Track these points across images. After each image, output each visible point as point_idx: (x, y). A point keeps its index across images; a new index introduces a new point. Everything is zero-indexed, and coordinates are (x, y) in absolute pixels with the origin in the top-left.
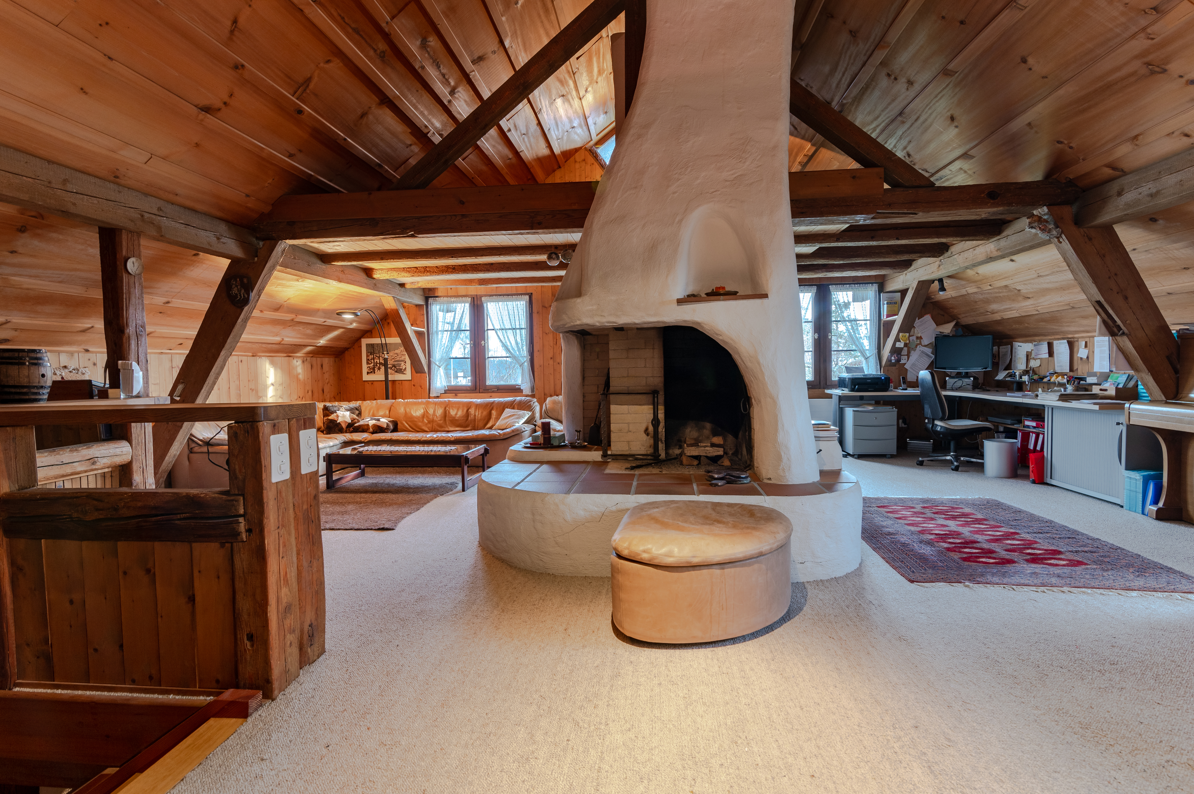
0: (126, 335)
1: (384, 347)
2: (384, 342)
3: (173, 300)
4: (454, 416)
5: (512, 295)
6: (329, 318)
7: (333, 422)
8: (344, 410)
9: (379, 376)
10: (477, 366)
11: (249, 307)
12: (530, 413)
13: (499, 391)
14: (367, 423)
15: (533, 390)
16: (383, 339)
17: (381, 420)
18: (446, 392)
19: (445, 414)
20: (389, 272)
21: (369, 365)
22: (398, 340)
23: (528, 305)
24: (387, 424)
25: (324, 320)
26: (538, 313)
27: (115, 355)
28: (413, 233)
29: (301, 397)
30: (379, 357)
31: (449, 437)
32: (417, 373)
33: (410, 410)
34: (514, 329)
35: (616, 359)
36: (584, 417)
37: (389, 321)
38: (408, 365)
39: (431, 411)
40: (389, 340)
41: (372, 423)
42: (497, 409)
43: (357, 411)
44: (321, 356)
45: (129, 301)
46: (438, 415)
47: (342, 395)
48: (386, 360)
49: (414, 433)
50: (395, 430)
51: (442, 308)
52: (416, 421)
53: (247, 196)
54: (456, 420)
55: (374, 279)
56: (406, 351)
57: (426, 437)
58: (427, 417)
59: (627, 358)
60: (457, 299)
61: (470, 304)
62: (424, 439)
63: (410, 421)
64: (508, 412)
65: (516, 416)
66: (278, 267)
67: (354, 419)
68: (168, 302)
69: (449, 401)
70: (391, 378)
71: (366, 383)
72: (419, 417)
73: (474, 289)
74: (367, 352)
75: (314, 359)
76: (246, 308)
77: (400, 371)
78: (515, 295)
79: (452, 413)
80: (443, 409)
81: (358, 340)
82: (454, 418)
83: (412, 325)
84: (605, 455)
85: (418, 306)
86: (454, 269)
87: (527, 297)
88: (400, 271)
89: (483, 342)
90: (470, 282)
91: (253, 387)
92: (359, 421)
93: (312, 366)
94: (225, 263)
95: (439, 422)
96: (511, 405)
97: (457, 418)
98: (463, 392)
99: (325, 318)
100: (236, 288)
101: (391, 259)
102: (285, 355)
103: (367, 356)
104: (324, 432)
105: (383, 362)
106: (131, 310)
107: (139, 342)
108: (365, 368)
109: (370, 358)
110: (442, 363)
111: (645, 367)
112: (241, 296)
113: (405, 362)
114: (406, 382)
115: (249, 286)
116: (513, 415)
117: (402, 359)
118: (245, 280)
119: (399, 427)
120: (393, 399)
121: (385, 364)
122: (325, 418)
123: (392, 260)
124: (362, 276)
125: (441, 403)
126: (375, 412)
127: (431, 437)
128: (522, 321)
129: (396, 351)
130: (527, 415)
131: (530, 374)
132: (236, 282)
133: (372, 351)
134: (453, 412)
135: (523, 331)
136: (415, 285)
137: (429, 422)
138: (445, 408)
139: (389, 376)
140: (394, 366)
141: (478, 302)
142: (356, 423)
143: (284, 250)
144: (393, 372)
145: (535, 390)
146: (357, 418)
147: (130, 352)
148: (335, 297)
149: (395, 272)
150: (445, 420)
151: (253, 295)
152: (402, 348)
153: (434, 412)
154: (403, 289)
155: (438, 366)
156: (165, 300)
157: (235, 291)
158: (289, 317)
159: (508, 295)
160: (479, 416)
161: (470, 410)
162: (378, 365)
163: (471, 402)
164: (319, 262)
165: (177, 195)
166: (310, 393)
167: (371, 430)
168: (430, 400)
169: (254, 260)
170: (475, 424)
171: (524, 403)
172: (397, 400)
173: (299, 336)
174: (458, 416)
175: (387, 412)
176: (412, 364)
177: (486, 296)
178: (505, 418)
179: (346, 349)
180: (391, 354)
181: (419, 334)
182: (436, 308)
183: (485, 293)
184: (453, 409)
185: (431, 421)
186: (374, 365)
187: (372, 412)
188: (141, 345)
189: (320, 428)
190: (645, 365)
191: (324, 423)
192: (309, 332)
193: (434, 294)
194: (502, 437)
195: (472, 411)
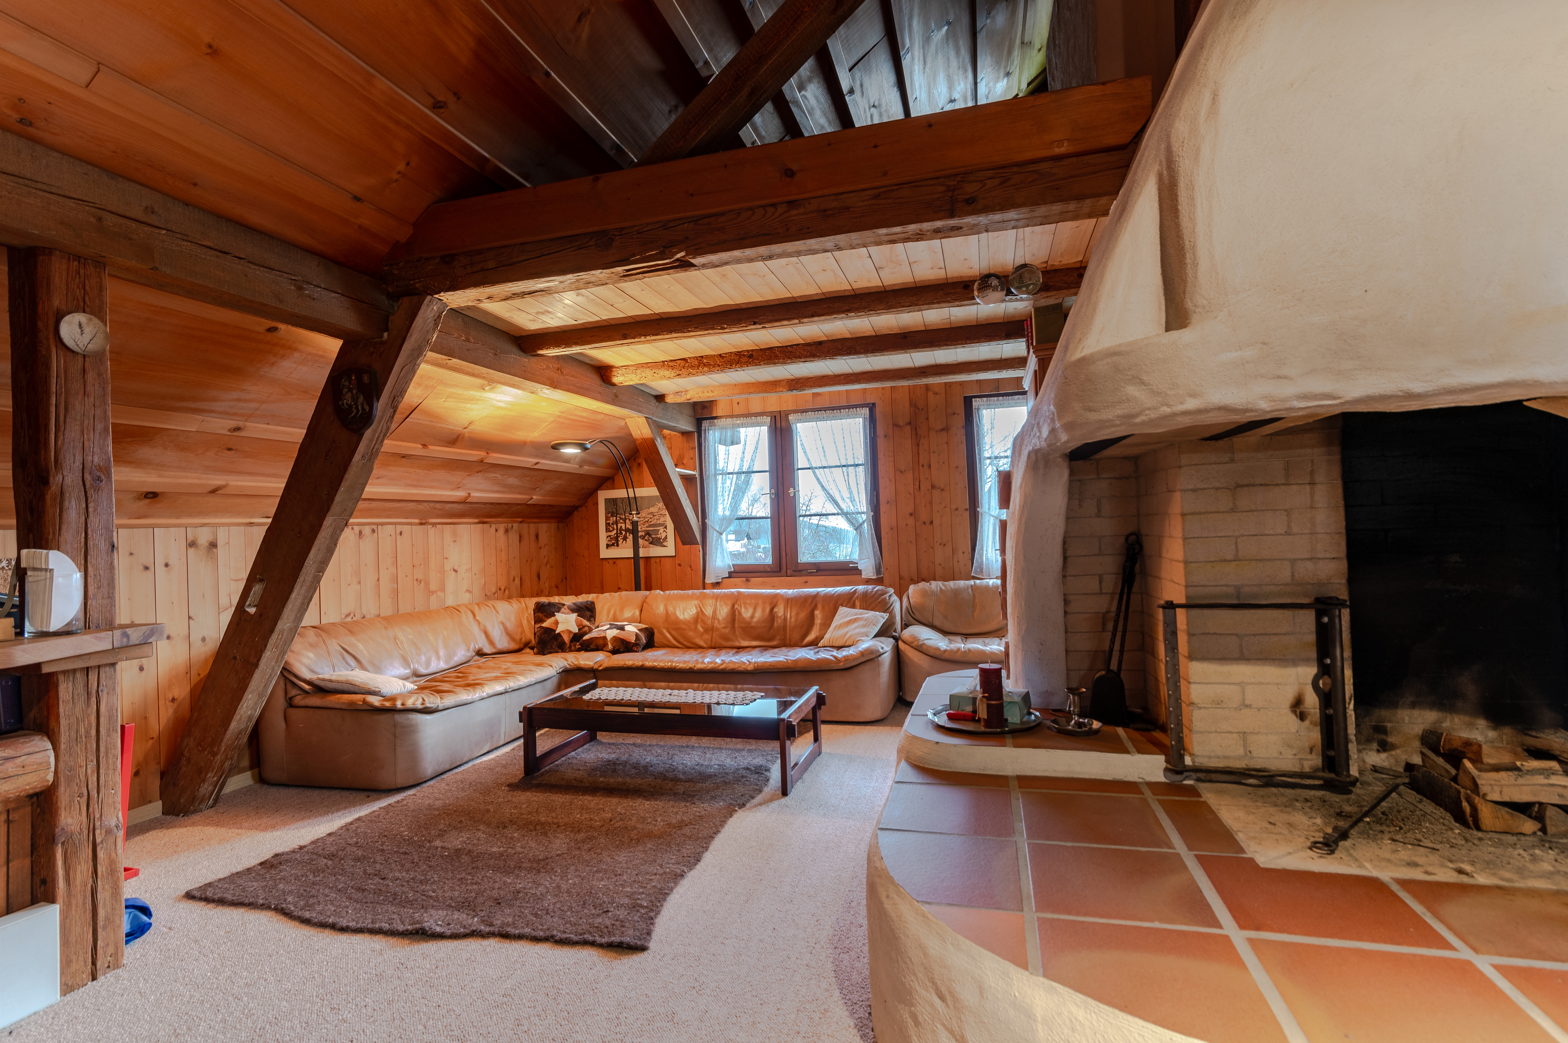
0: (54, 488)
1: (633, 503)
2: (631, 495)
3: (247, 424)
4: (748, 619)
5: (840, 408)
6: (544, 458)
7: (550, 631)
8: (567, 611)
9: (625, 551)
10: (782, 531)
11: (375, 431)
12: (886, 616)
13: (819, 573)
14: (603, 635)
15: (878, 570)
16: (631, 491)
17: (628, 628)
18: (731, 575)
19: (734, 615)
20: (638, 371)
21: (609, 534)
22: (652, 491)
23: (868, 423)
24: (637, 635)
25: (535, 461)
26: (885, 436)
27: (31, 536)
28: (683, 254)
29: (503, 589)
30: (625, 520)
31: (744, 663)
32: (684, 543)
33: (675, 609)
34: (844, 466)
35: (1200, 513)
36: (1067, 651)
37: (639, 461)
38: (669, 532)
39: (709, 611)
40: (641, 492)
41: (611, 634)
42: (823, 607)
43: (587, 611)
44: (536, 520)
45: (66, 410)
46: (720, 618)
47: (565, 586)
48: (635, 524)
49: (679, 652)
50: (650, 644)
51: (723, 438)
52: (684, 629)
53: (357, 199)
54: (752, 627)
55: (614, 385)
56: (667, 508)
57: (703, 662)
58: (703, 621)
59: (1233, 510)
60: (748, 420)
61: (770, 427)
62: (699, 666)
63: (675, 629)
64: (844, 613)
65: (862, 623)
66: (430, 355)
67: (584, 627)
68: (238, 429)
69: (739, 593)
70: (642, 553)
71: (605, 563)
72: (689, 622)
73: (776, 401)
74: (607, 513)
75: (525, 525)
76: (368, 433)
77: (658, 542)
78: (844, 408)
79: (744, 615)
80: (729, 607)
81: (592, 494)
82: (749, 623)
83: (676, 466)
84: (1176, 767)
85: (685, 434)
86: (751, 356)
87: (866, 411)
88: (657, 367)
89: (792, 490)
90: (772, 386)
91: (420, 577)
92: (591, 630)
93: (520, 537)
94: (333, 345)
95: (723, 630)
96: (849, 601)
97: (753, 624)
98: (760, 574)
99: (537, 456)
100: (350, 394)
101: (640, 335)
102: (477, 520)
103: (607, 518)
104: (535, 650)
105: (630, 527)
106: (72, 433)
107: (91, 505)
108: (603, 538)
109: (611, 522)
110: (723, 527)
111: (1287, 533)
112: (357, 409)
113: (666, 527)
114: (667, 559)
115: (372, 391)
116: (855, 620)
117: (661, 521)
118: (366, 378)
119: (656, 639)
120: (646, 590)
121: (634, 531)
122: (538, 626)
123: (643, 339)
124: (594, 380)
125: (725, 597)
126: (618, 613)
127: (711, 663)
128: (858, 451)
129: (652, 510)
130: (881, 618)
131: (873, 544)
132: (350, 383)
133: (615, 510)
134: (746, 613)
135: (861, 468)
136: (681, 396)
137: (707, 630)
138: (733, 606)
139: (641, 550)
140: (648, 533)
141: (783, 424)
142: (586, 633)
143: (439, 317)
144: (647, 543)
145: (882, 569)
146: (588, 623)
147: (64, 528)
148: (551, 419)
149: (648, 370)
150: (733, 627)
151: (381, 405)
152: (661, 505)
153: (715, 612)
154: (661, 405)
155: (717, 531)
156: (233, 424)
157: (347, 399)
158: (475, 455)
159: (833, 409)
160: (793, 620)
161: (775, 610)
162: (624, 533)
163: (777, 595)
164: (515, 350)
165: (195, 184)
166: (517, 581)
167: (610, 646)
168: (707, 591)
169: (382, 336)
170: (785, 635)
171: (873, 596)
172: (653, 592)
173: (497, 488)
174: (755, 620)
175: (638, 613)
176: (676, 529)
177: (795, 412)
178: (841, 626)
179: (575, 508)
180: (643, 514)
181: (687, 480)
182: (712, 435)
183: (794, 408)
184: (746, 608)
185: (710, 629)
186: (617, 533)
187: (612, 612)
188: (95, 510)
189: (529, 643)
190: (1289, 527)
191: (535, 634)
192: (512, 481)
193: (711, 412)
194: (841, 665)
195: (780, 611)
